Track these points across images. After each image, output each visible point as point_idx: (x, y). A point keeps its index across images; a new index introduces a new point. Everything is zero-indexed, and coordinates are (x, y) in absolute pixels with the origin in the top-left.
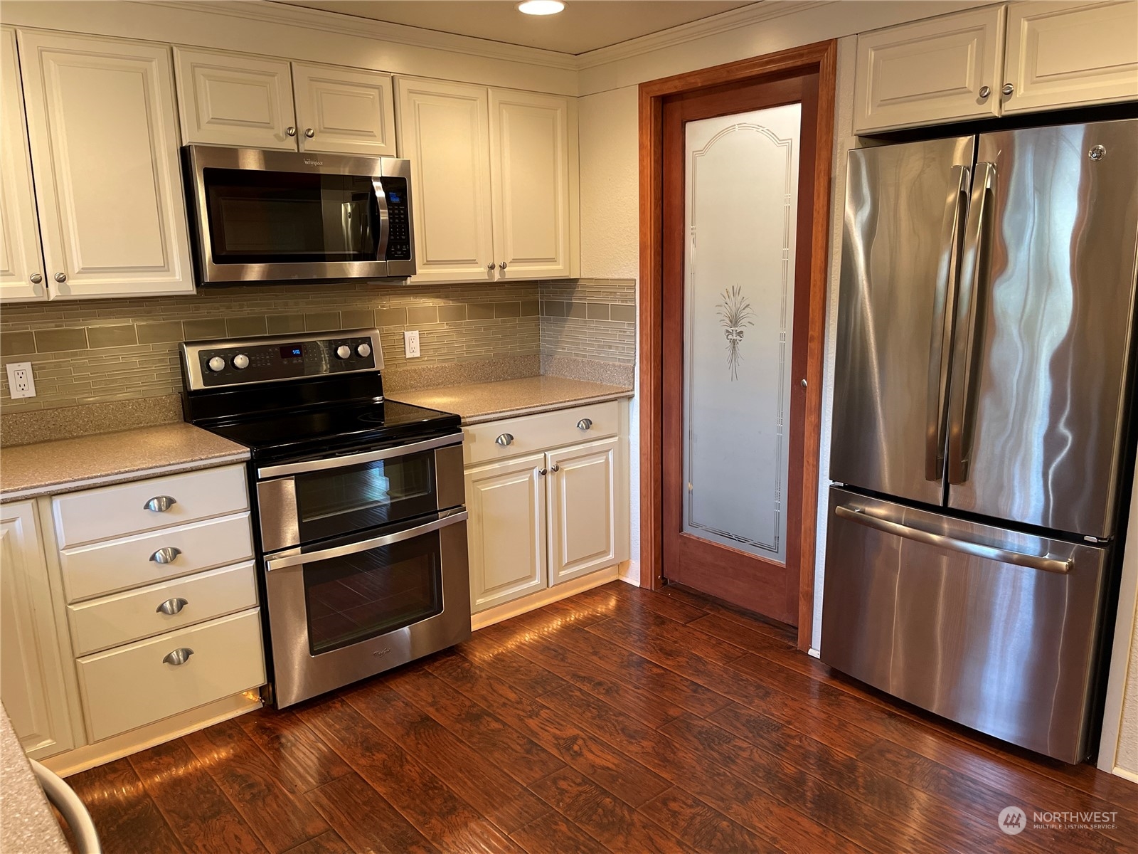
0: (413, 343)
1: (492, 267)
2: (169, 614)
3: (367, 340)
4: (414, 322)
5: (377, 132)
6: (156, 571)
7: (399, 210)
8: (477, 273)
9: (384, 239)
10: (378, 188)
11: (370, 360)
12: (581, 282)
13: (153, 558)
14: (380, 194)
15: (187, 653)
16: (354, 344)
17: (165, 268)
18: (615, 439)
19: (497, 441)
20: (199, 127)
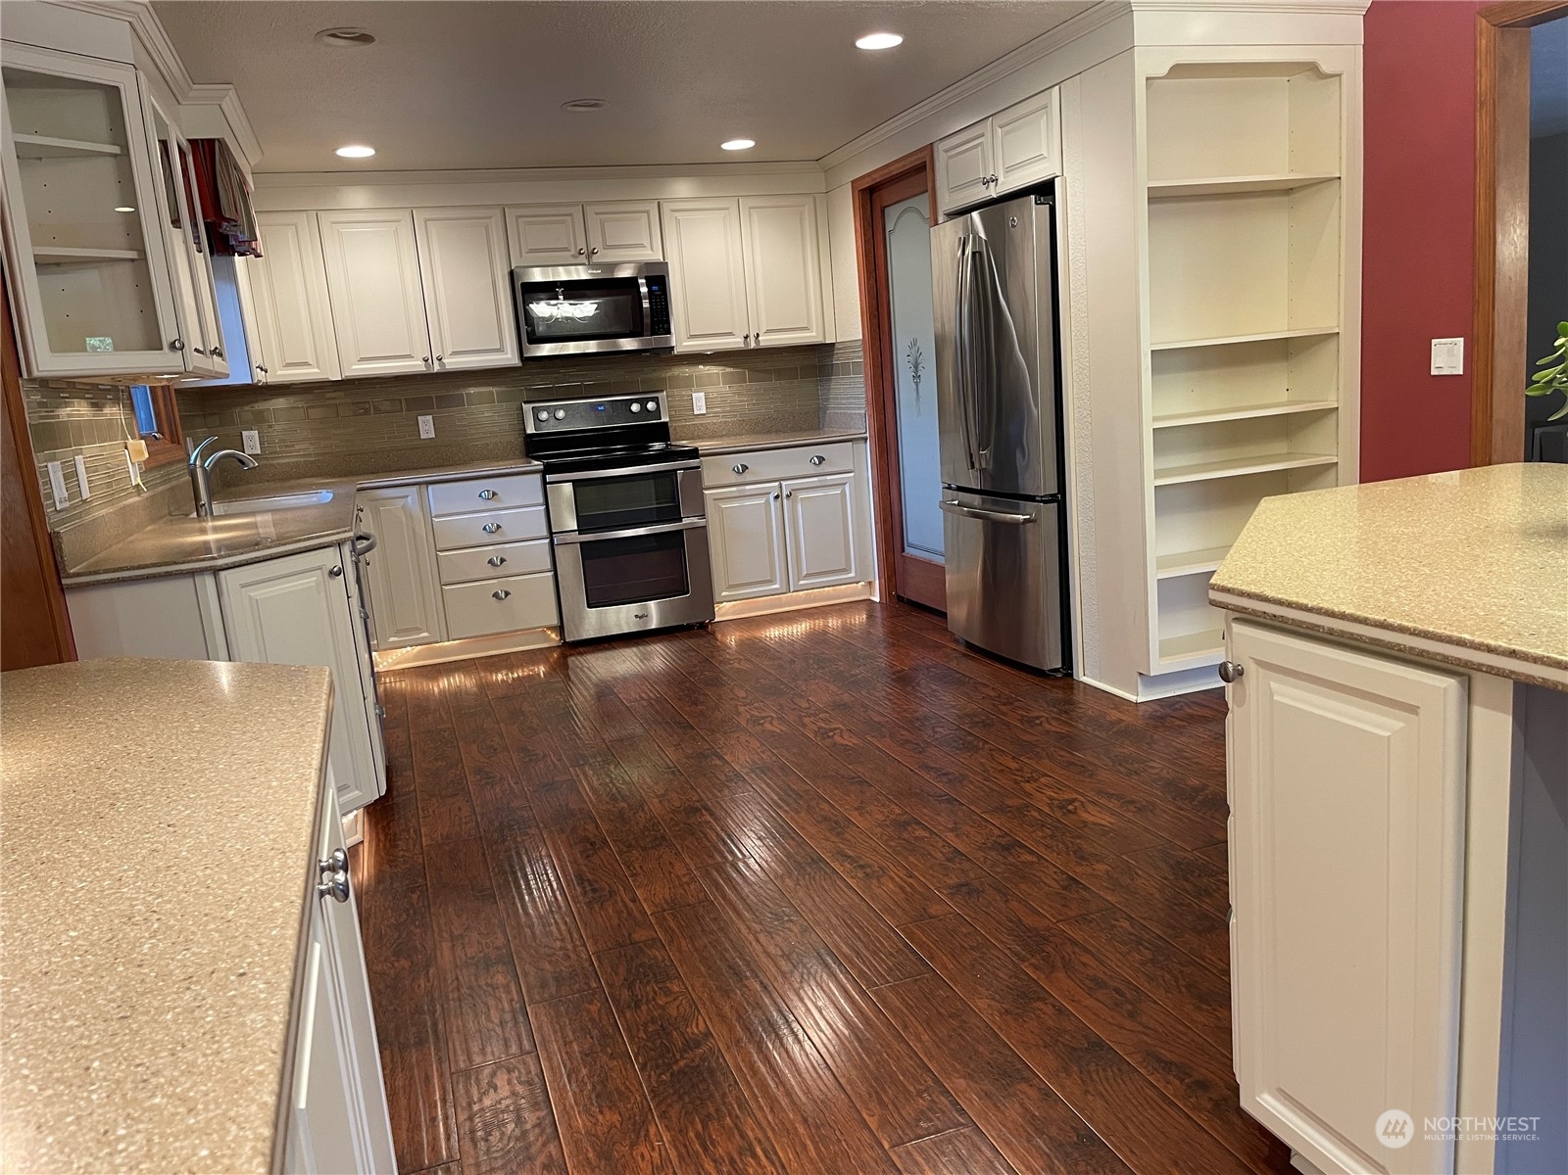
0: (699, 403)
1: (746, 337)
2: (497, 566)
3: (656, 400)
4: (701, 386)
5: (646, 243)
6: (486, 538)
7: (660, 299)
8: (735, 342)
9: (647, 321)
10: (642, 284)
11: (657, 413)
12: (837, 346)
13: (485, 529)
14: (644, 290)
15: (507, 594)
16: (643, 402)
17: (501, 350)
18: (852, 475)
19: (734, 469)
20: (521, 256)
